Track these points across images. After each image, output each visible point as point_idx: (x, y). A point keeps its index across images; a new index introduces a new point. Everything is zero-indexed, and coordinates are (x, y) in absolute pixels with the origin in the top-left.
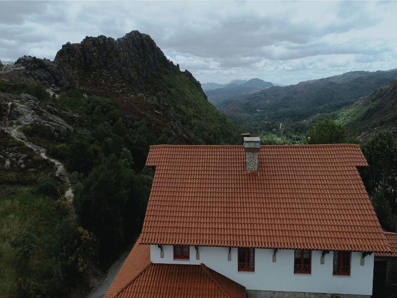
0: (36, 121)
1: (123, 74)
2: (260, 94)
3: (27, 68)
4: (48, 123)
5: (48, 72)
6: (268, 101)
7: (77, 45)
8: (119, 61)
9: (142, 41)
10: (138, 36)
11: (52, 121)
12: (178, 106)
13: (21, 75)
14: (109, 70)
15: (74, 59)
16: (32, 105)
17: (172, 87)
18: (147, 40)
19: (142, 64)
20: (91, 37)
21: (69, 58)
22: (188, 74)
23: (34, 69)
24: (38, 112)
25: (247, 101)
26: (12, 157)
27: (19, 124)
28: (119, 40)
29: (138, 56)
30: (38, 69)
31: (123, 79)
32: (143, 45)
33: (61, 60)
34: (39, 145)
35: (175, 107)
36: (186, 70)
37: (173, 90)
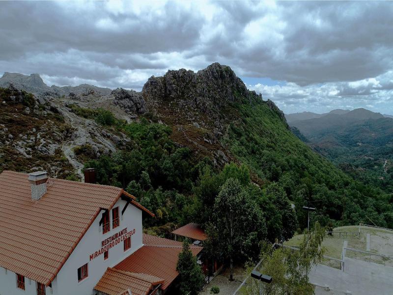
0: (86, 143)
1: (198, 103)
2: (364, 126)
3: (116, 99)
4: (95, 145)
5: (131, 102)
6: (373, 134)
7: (161, 78)
8: (196, 91)
9: (222, 72)
10: (218, 68)
11: (100, 143)
12: (251, 135)
13: (111, 104)
14: (185, 100)
15: (156, 90)
16: (91, 129)
17: (248, 117)
18: (226, 71)
19: (220, 94)
20: (173, 71)
21: (152, 89)
22: (270, 104)
23: (121, 98)
24: (93, 135)
25: (347, 133)
26: (53, 169)
27: (74, 144)
28: (199, 72)
29: (216, 86)
30: (124, 98)
31: (197, 107)
32: (222, 77)
33: (146, 91)
34: (81, 162)
35: (248, 136)
36: (268, 100)
37: (248, 119)
